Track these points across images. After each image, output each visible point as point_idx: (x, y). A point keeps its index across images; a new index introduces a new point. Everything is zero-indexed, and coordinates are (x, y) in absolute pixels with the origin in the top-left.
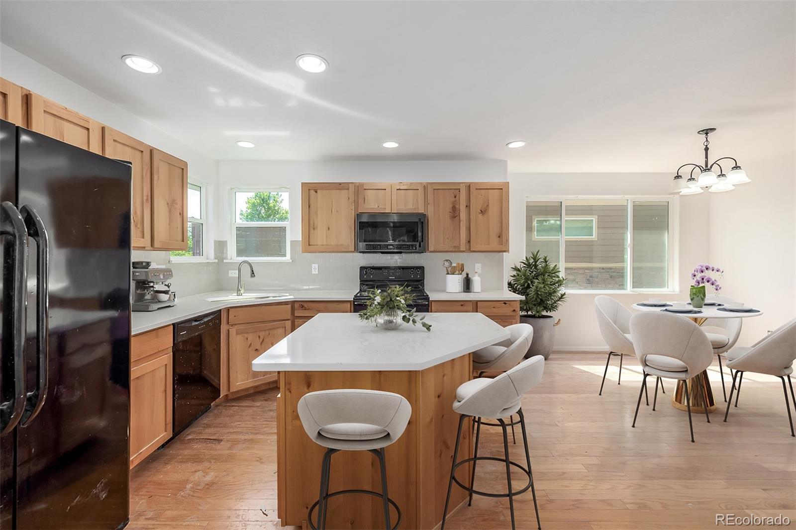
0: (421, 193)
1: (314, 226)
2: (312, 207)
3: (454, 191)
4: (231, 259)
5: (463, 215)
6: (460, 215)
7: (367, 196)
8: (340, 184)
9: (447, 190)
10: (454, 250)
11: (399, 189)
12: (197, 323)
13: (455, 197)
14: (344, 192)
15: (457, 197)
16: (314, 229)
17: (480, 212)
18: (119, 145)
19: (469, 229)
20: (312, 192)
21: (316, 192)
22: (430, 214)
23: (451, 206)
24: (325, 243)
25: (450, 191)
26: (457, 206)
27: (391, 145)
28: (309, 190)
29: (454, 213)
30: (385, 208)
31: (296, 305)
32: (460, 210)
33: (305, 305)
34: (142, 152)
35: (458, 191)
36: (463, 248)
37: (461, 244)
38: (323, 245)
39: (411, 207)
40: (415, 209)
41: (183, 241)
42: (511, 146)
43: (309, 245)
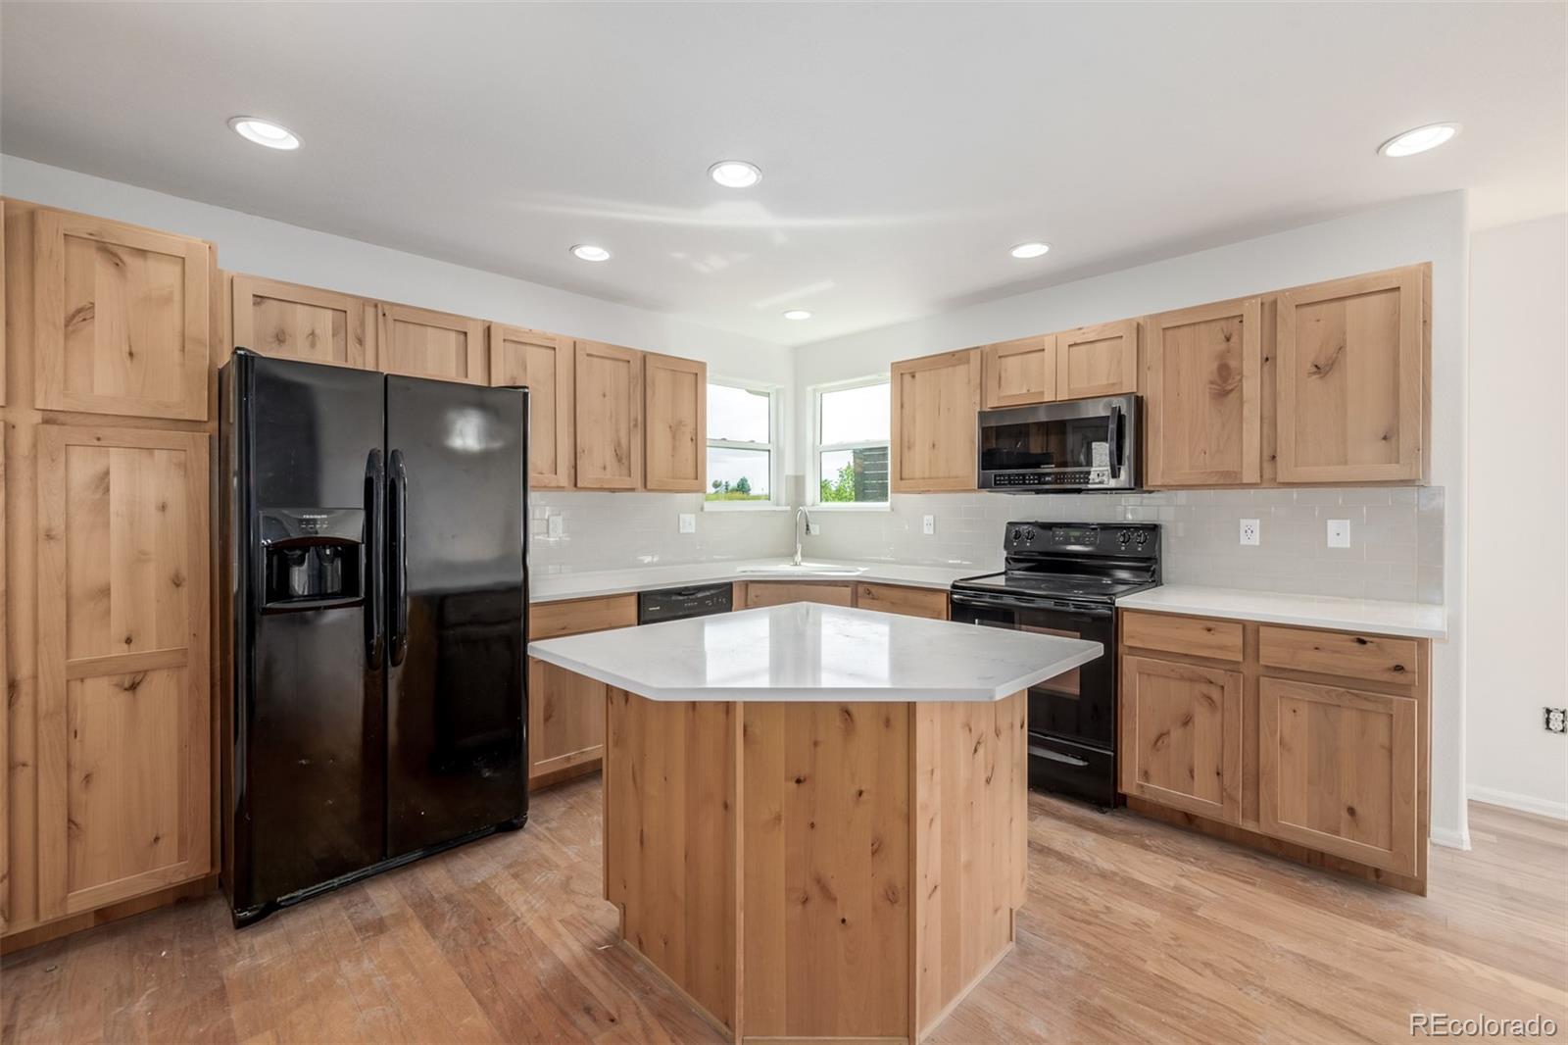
0: (1128, 346)
1: (909, 442)
2: (905, 406)
3: (1223, 323)
4: (813, 505)
5: (1252, 387)
6: (1242, 386)
7: (1006, 370)
8: (954, 355)
9: (1203, 326)
10: (1221, 482)
11: (1075, 344)
12: (681, 598)
13: (1228, 340)
14: (962, 369)
15: (1234, 339)
16: (909, 448)
17: (1315, 369)
18: (595, 359)
19: (1270, 422)
20: (907, 378)
21: (913, 377)
22: (1153, 393)
23: (1215, 366)
24: (927, 475)
25: (1214, 324)
26: (1233, 364)
27: (1031, 251)
28: (902, 374)
29: (1225, 383)
30: (1042, 393)
31: (861, 590)
32: (1241, 373)
33: (874, 590)
34: (629, 361)
35: (1237, 321)
36: (1250, 475)
37: (1244, 465)
38: (924, 478)
39: (1104, 382)
40: (1114, 384)
41: (697, 479)
42: (1393, 151)
43: (901, 479)
